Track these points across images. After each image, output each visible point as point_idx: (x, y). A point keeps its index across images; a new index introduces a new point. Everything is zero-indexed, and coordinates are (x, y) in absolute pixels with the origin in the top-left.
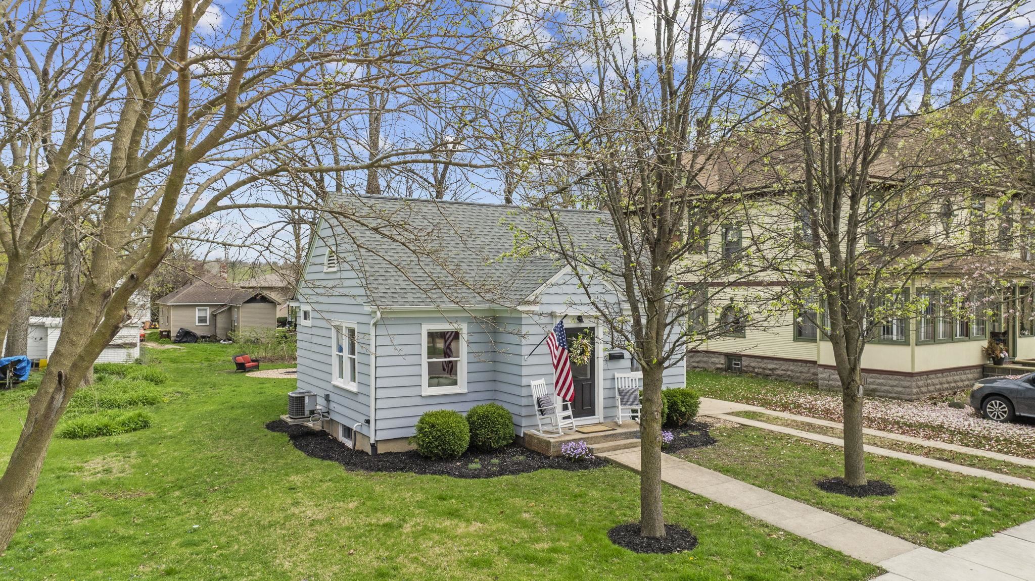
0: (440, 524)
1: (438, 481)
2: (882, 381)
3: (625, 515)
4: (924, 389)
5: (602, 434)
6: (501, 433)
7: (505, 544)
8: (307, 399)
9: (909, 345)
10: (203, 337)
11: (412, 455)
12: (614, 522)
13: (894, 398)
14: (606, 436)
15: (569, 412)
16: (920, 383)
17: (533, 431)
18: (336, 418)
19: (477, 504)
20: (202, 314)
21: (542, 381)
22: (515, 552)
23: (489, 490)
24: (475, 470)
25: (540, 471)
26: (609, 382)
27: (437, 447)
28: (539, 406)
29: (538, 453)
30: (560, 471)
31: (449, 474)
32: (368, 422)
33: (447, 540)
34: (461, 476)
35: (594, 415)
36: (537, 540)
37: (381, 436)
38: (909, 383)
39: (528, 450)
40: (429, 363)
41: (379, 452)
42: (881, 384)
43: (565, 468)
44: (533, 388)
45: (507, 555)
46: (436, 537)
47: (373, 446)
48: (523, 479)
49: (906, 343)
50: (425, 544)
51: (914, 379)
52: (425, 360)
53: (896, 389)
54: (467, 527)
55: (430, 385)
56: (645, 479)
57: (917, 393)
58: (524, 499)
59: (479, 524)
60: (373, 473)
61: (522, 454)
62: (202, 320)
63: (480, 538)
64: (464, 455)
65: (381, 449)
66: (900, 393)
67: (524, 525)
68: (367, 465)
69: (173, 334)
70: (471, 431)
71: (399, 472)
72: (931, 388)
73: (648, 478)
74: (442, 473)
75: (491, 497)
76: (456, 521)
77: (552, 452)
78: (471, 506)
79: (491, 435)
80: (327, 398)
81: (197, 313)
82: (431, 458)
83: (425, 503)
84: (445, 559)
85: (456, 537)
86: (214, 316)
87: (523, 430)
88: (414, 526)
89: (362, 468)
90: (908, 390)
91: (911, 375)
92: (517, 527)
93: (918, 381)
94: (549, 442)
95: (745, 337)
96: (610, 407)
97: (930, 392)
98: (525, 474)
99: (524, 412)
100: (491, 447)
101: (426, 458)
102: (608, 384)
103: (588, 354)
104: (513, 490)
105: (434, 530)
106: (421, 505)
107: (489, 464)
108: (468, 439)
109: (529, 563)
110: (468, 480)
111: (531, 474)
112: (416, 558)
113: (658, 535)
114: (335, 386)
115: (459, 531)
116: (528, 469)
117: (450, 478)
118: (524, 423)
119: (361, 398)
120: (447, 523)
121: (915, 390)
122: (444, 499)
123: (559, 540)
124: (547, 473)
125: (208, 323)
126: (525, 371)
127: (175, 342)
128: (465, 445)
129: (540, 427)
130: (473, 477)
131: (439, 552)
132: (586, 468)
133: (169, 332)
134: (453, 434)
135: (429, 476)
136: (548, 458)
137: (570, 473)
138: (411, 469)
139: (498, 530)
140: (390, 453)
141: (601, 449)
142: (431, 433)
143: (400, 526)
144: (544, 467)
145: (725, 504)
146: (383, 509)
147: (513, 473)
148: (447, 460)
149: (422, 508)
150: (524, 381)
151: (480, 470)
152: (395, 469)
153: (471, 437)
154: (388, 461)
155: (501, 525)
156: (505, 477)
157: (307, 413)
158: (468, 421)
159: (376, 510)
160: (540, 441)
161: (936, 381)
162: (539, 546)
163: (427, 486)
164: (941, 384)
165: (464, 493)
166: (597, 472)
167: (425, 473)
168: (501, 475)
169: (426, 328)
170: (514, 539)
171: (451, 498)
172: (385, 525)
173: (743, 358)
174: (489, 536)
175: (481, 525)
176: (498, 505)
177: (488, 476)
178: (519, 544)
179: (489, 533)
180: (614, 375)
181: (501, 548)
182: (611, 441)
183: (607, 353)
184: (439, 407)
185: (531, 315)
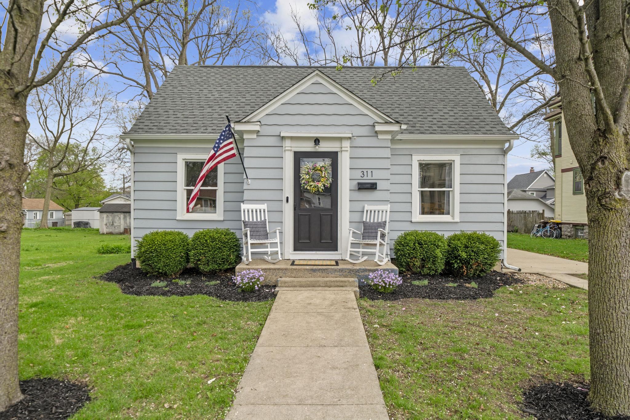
14: (313, 270)
21: (262, 206)
26: (355, 215)
35: (337, 250)
40: (187, 190)
41: (137, 266)
44: (243, 213)
47: (134, 261)
52: (181, 188)
103: (323, 181)
126: (247, 195)
169: (183, 158)
182: (320, 276)
183: (356, 182)
184: (164, 230)
185: (255, 136)
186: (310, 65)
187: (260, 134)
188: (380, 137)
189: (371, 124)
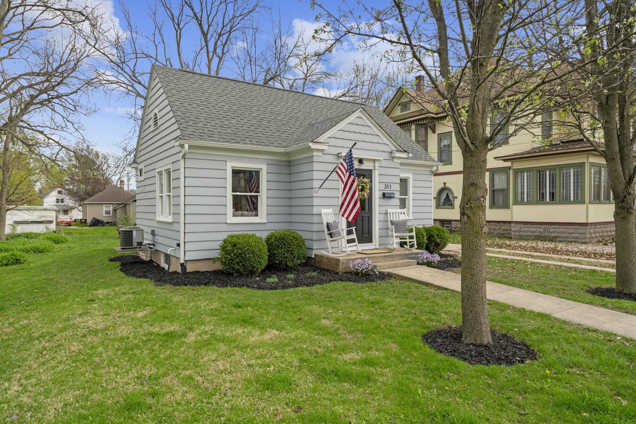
0: (231, 332)
1: (237, 292)
2: (562, 230)
3: (432, 320)
4: (593, 235)
5: (382, 255)
6: (296, 254)
7: (306, 355)
8: (134, 233)
9: (584, 203)
10: (107, 223)
11: (216, 273)
12: (425, 328)
13: (572, 242)
14: (385, 257)
15: (354, 236)
16: (592, 231)
17: (324, 252)
18: (158, 247)
19: (273, 311)
20: (108, 209)
21: (330, 210)
22: (320, 366)
23: (286, 299)
24: (273, 283)
25: (332, 283)
26: (383, 216)
27: (238, 263)
28: (329, 229)
29: (328, 271)
30: (351, 283)
31: (248, 286)
32: (178, 245)
33: (235, 351)
34: (260, 288)
35: (371, 242)
36: (344, 350)
37: (189, 256)
38: (584, 231)
39: (318, 268)
40: (233, 195)
41: (188, 271)
42: (562, 232)
43: (354, 281)
44: (323, 216)
45: (311, 370)
46: (223, 347)
47: (182, 265)
48: (316, 289)
49: (583, 202)
50: (207, 356)
51: (588, 227)
52: (230, 194)
53: (573, 235)
54: (261, 334)
55: (234, 216)
56: (468, 276)
57: (590, 238)
58: (320, 306)
59: (275, 332)
60: (178, 287)
61: (314, 271)
62: (108, 213)
63: (277, 347)
64: (263, 271)
65: (190, 268)
66: (577, 238)
67: (325, 332)
68: (175, 281)
69: (89, 221)
70: (269, 251)
71: (203, 286)
72: (597, 235)
73: (473, 275)
74: (241, 286)
75: (288, 305)
76: (250, 328)
77: (341, 268)
78: (268, 314)
79: (287, 255)
80: (153, 233)
81: (104, 209)
82: (232, 274)
83: (220, 311)
84: (229, 378)
85: (246, 347)
86: (115, 210)
87: (315, 252)
88: (200, 335)
89: (170, 283)
90: (583, 235)
91: (586, 224)
92: (318, 334)
93: (590, 229)
94: (339, 260)
95: (454, 208)
96: (385, 236)
97: (597, 237)
98: (318, 286)
99: (315, 236)
100: (287, 266)
101: (229, 274)
102: (383, 217)
103: (367, 191)
104: (309, 299)
105: (223, 340)
106: (214, 313)
107: (285, 278)
108: (266, 258)
109: (341, 381)
110: (266, 291)
111: (324, 286)
112: (190, 378)
113: (485, 342)
114: (159, 222)
115: (252, 340)
116: (321, 282)
117: (249, 290)
118: (315, 245)
119: (175, 227)
120: (240, 331)
121: (588, 236)
122: (239, 307)
123: (369, 349)
124: (339, 285)
125: (111, 214)
126: (316, 202)
127: (90, 226)
128: (265, 262)
129: (330, 249)
130: (271, 289)
131: (222, 368)
132: (373, 281)
133: (86, 220)
134: (253, 252)
135: (229, 288)
136: (337, 273)
137: (360, 285)
138: (214, 283)
139: (297, 338)
140: (198, 272)
141: (384, 266)
142: (233, 251)
143: (184, 335)
144: (335, 280)
145: (528, 308)
146: (171, 319)
147: (307, 285)
148: (247, 276)
149: (216, 315)
150: (315, 210)
151: (277, 283)
152: (199, 284)
153: (270, 257)
154: (194, 278)
155: (299, 332)
156: (301, 288)
157: (135, 245)
158: (267, 243)
159: (164, 318)
160: (329, 259)
161: (600, 230)
162: (347, 357)
163: (225, 296)
164: (603, 232)
165: (261, 301)
166: (384, 284)
167: (226, 286)
168: (296, 287)
169: (230, 165)
170: (317, 348)
171: (247, 306)
172: (167, 334)
173: (452, 222)
174: (287, 345)
175: (277, 333)
176: (295, 312)
177: (285, 287)
178: (324, 355)
179: (286, 341)
180: (387, 211)
181: (302, 360)
182: (389, 261)
183: (382, 192)
184: (242, 232)
185: (320, 154)
186: (303, 91)
187: (325, 152)
188: (395, 160)
189: (390, 151)
